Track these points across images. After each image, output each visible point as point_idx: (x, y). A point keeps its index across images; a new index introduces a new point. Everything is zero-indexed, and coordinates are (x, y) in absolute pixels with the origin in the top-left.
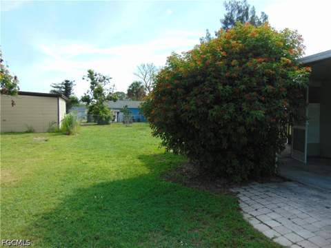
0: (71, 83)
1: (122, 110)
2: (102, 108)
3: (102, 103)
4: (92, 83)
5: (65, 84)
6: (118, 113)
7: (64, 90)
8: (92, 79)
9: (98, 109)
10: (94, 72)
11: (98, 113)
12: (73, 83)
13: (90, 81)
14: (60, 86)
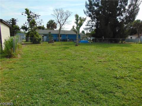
0: (16, 20)
1: (45, 35)
2: (35, 33)
3: (35, 30)
4: (29, 17)
5: (12, 20)
6: (43, 37)
7: (11, 24)
8: (28, 15)
9: (33, 34)
10: (30, 10)
11: (33, 36)
12: (17, 20)
13: (27, 16)
14: (9, 21)
